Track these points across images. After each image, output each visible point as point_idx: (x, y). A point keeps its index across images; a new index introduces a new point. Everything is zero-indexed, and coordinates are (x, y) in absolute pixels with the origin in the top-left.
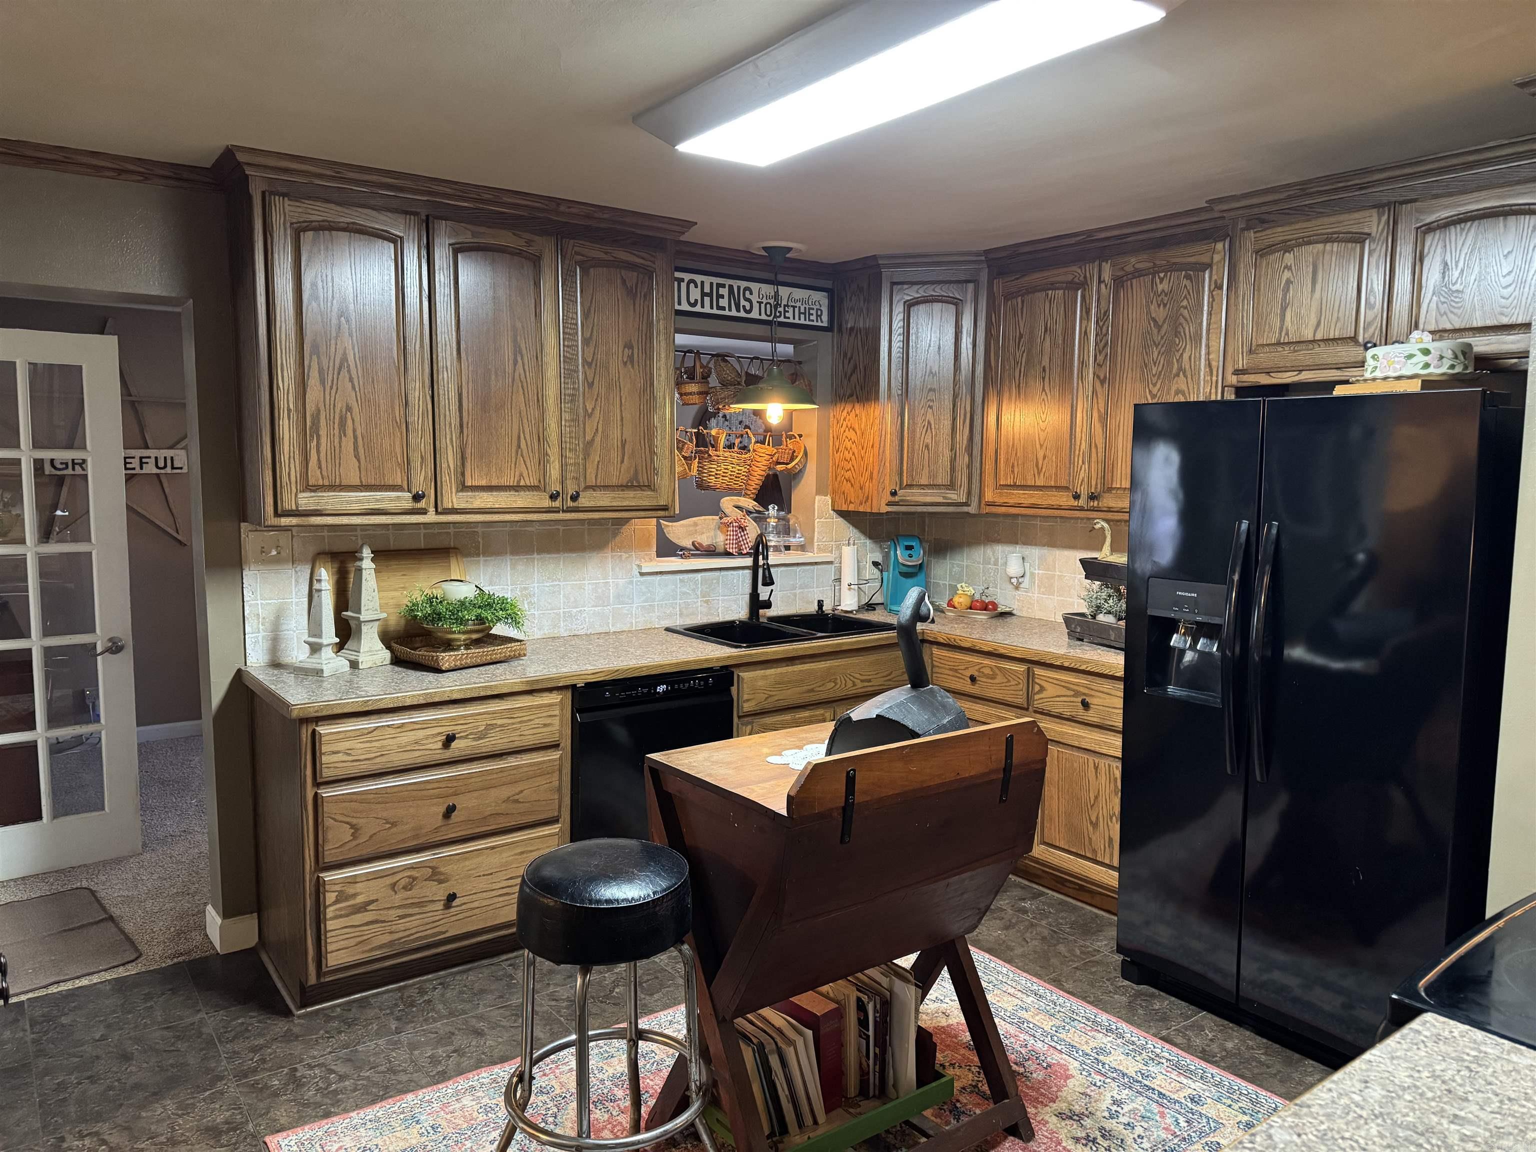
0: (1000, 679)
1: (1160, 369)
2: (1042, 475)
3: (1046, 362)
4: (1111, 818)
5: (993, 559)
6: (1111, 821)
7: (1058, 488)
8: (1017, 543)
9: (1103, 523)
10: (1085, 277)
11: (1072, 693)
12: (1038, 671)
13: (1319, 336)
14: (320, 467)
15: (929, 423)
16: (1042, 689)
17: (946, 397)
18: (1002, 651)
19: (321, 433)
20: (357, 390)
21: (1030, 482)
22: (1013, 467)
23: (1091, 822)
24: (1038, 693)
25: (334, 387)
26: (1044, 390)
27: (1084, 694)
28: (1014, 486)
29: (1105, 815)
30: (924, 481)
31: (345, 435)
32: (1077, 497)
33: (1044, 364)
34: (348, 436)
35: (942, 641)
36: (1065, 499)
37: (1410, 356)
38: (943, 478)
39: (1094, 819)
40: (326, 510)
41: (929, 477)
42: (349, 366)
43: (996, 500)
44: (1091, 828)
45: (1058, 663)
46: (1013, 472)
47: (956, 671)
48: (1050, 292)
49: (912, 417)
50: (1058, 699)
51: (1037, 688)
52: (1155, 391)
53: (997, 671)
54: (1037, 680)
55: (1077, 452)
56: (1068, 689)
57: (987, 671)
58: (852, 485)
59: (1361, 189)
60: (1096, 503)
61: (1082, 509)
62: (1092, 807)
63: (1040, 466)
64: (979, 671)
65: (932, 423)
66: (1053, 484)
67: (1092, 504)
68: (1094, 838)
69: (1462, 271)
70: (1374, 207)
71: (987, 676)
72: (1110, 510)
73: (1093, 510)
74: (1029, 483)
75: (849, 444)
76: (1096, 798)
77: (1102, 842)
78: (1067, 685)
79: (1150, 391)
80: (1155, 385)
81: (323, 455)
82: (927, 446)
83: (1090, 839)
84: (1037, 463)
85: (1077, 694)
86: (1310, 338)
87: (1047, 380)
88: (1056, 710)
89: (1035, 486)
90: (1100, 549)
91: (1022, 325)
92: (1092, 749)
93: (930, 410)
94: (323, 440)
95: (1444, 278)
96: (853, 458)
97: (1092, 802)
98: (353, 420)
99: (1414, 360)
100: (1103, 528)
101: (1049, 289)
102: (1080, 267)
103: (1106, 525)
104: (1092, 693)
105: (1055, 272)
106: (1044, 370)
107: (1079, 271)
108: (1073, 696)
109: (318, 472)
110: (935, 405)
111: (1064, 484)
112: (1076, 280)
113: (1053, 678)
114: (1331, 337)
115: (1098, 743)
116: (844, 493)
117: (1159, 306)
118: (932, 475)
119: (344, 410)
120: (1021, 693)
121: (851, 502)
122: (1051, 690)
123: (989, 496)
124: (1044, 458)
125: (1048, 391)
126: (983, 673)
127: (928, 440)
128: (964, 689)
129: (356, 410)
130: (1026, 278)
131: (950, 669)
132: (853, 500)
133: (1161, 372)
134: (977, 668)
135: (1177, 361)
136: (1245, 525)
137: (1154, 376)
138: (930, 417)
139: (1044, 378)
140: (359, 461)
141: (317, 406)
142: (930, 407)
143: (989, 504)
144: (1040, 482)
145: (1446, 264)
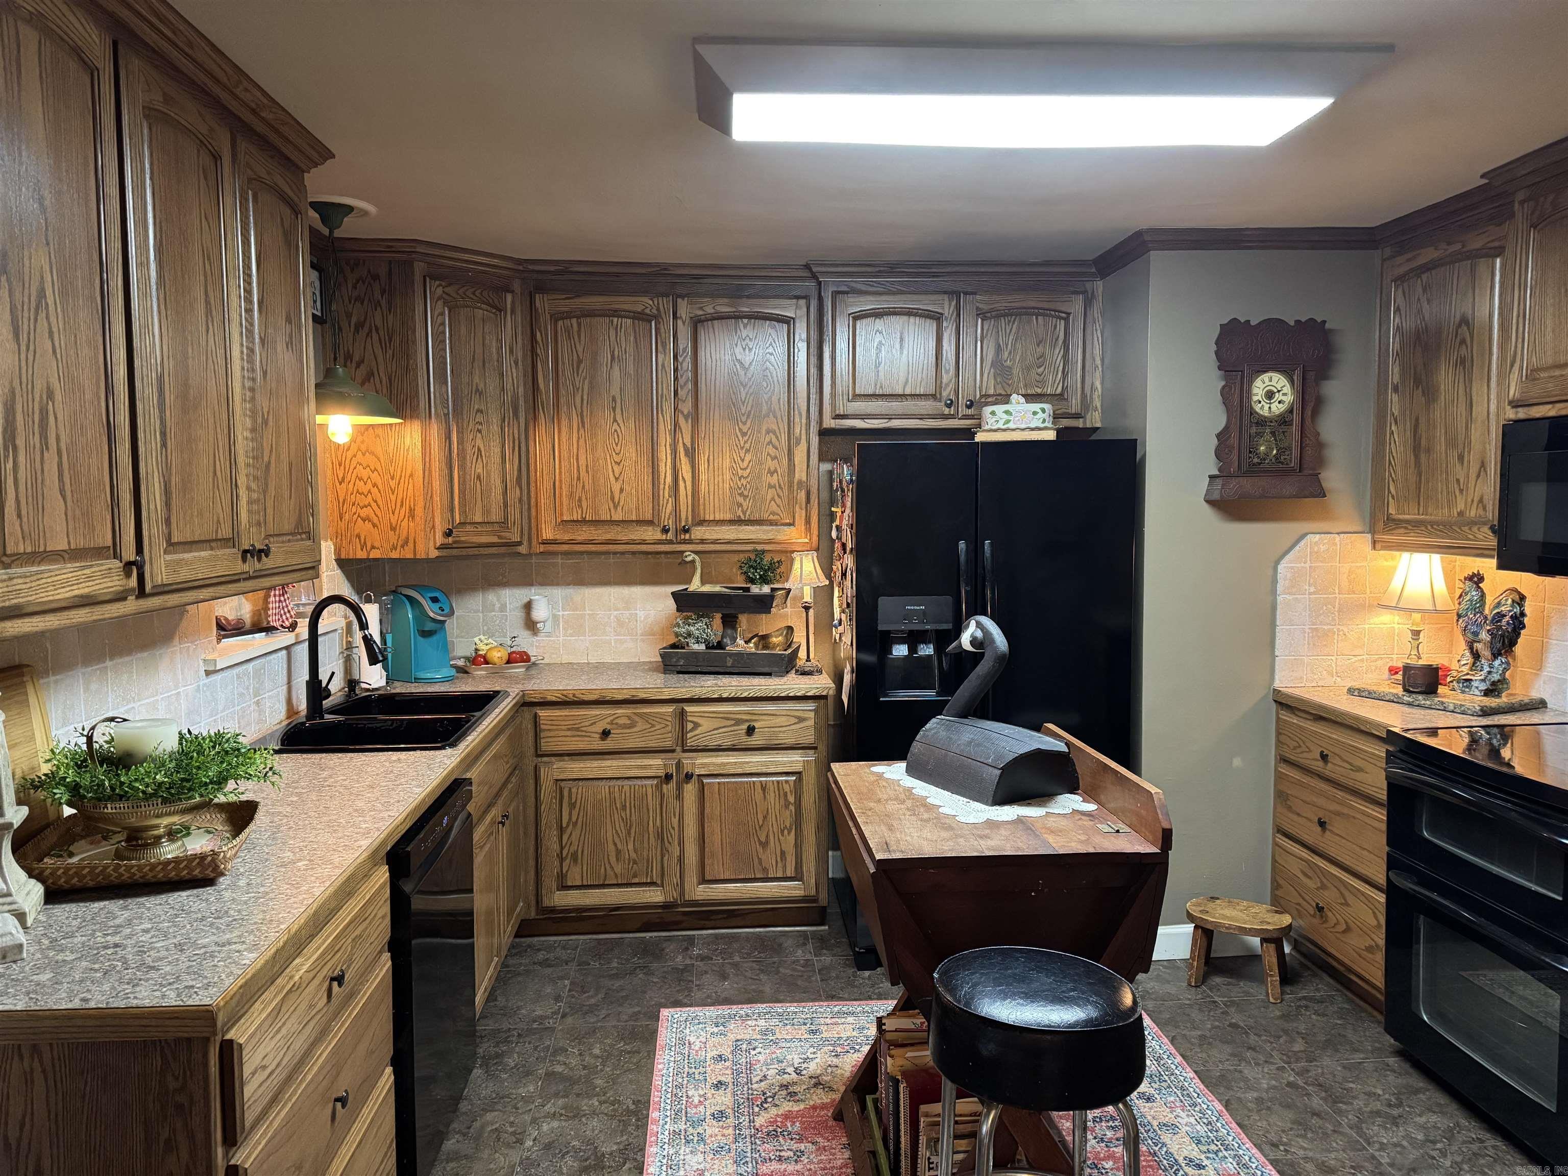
0: (641, 725)
1: (749, 408)
2: (619, 509)
3: (615, 391)
4: (782, 832)
5: (498, 605)
6: (783, 835)
7: (640, 522)
8: (532, 585)
9: (693, 555)
10: (658, 310)
11: (733, 722)
12: (689, 708)
13: (908, 391)
14: (19, 516)
15: (479, 450)
16: (696, 725)
17: (495, 421)
18: (643, 695)
19: (18, 442)
20: (59, 356)
21: (605, 517)
22: (580, 500)
23: (761, 843)
24: (692, 730)
25: (32, 348)
26: (615, 420)
27: (747, 721)
28: (584, 521)
29: (775, 830)
30: (478, 518)
31: (47, 448)
32: (665, 531)
33: (613, 393)
34: (51, 451)
35: (554, 699)
36: (652, 534)
37: (1035, 413)
38: (496, 515)
39: (763, 839)
40: (29, 603)
41: (483, 514)
42: (47, 304)
43: (558, 537)
44: (760, 850)
45: (716, 696)
46: (580, 506)
47: (578, 729)
48: (615, 320)
49: (461, 442)
50: (716, 732)
51: (690, 726)
52: (745, 429)
53: (637, 718)
54: (689, 718)
55: (662, 486)
56: (728, 719)
57: (621, 721)
58: (374, 525)
59: (934, 276)
60: (687, 536)
61: (670, 542)
62: (760, 828)
63: (616, 500)
64: (611, 723)
65: (482, 449)
66: (634, 518)
67: (683, 537)
68: (763, 857)
69: (1010, 353)
70: (945, 293)
71: (625, 727)
72: (702, 541)
73: (685, 542)
74: (603, 518)
75: (365, 473)
76: (765, 817)
77: (774, 858)
78: (726, 715)
79: (740, 430)
80: (744, 423)
81: (22, 488)
82: (479, 477)
83: (760, 860)
84: (613, 499)
85: (738, 722)
86: (901, 392)
87: (618, 410)
88: (713, 744)
89: (611, 521)
90: (689, 581)
91: (580, 349)
92: (759, 771)
93: (479, 435)
94: (21, 458)
95: (998, 355)
96: (374, 490)
97: (761, 823)
98: (56, 418)
99: (1038, 416)
100: (693, 562)
101: (614, 316)
102: (652, 299)
103: (697, 558)
104: (754, 717)
105: (622, 299)
106: (614, 399)
107: (651, 303)
108: (734, 725)
109: (17, 523)
110: (484, 428)
111: (648, 517)
112: (647, 311)
113: (710, 712)
114: (918, 393)
115: (765, 764)
116: (358, 536)
117: (744, 349)
118: (486, 511)
119: (45, 397)
120: (670, 735)
121: (373, 547)
122: (706, 725)
123: (548, 533)
124: (622, 490)
125: (620, 422)
126: (617, 724)
127: (480, 470)
128: (592, 747)
129: (58, 397)
130: (577, 300)
131: (569, 730)
132: (377, 544)
133: (750, 412)
134: (609, 720)
135: (767, 403)
136: (962, 545)
137: (743, 415)
138: (479, 442)
139: (614, 409)
140: (65, 503)
141: (11, 382)
142: (479, 431)
143: (545, 542)
144: (617, 516)
145: (999, 346)
